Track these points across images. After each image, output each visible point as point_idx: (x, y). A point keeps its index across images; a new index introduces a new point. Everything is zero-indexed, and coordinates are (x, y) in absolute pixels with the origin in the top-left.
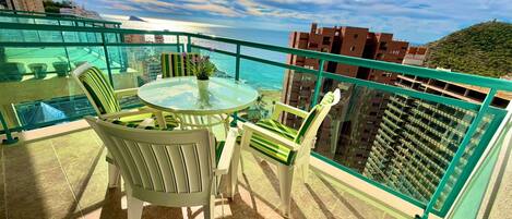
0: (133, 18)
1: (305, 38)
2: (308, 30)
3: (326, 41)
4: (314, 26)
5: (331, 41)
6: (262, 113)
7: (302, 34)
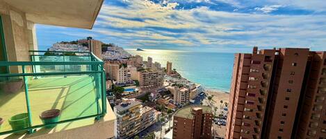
0: (138, 50)
1: (248, 57)
2: (251, 52)
3: (267, 59)
4: (255, 49)
5: (272, 58)
6: (213, 109)
7: (245, 54)
